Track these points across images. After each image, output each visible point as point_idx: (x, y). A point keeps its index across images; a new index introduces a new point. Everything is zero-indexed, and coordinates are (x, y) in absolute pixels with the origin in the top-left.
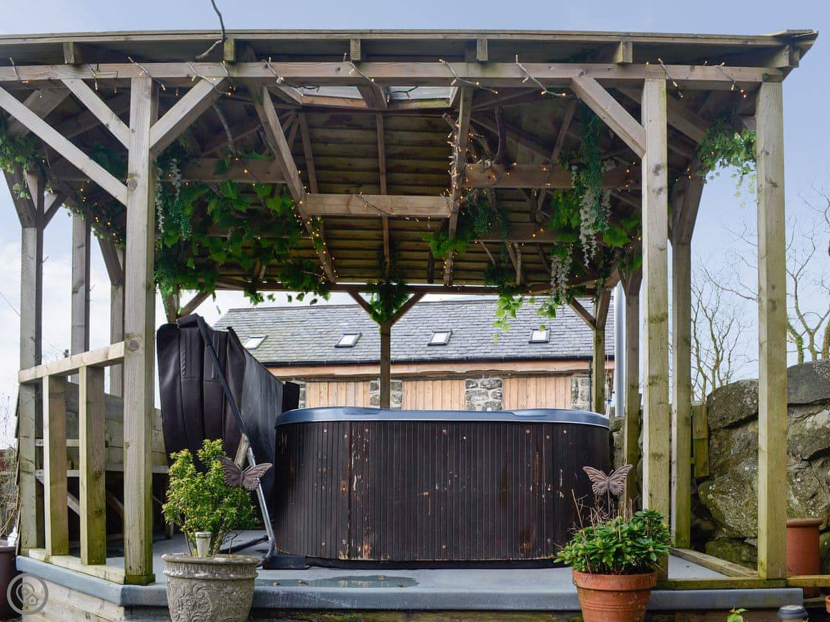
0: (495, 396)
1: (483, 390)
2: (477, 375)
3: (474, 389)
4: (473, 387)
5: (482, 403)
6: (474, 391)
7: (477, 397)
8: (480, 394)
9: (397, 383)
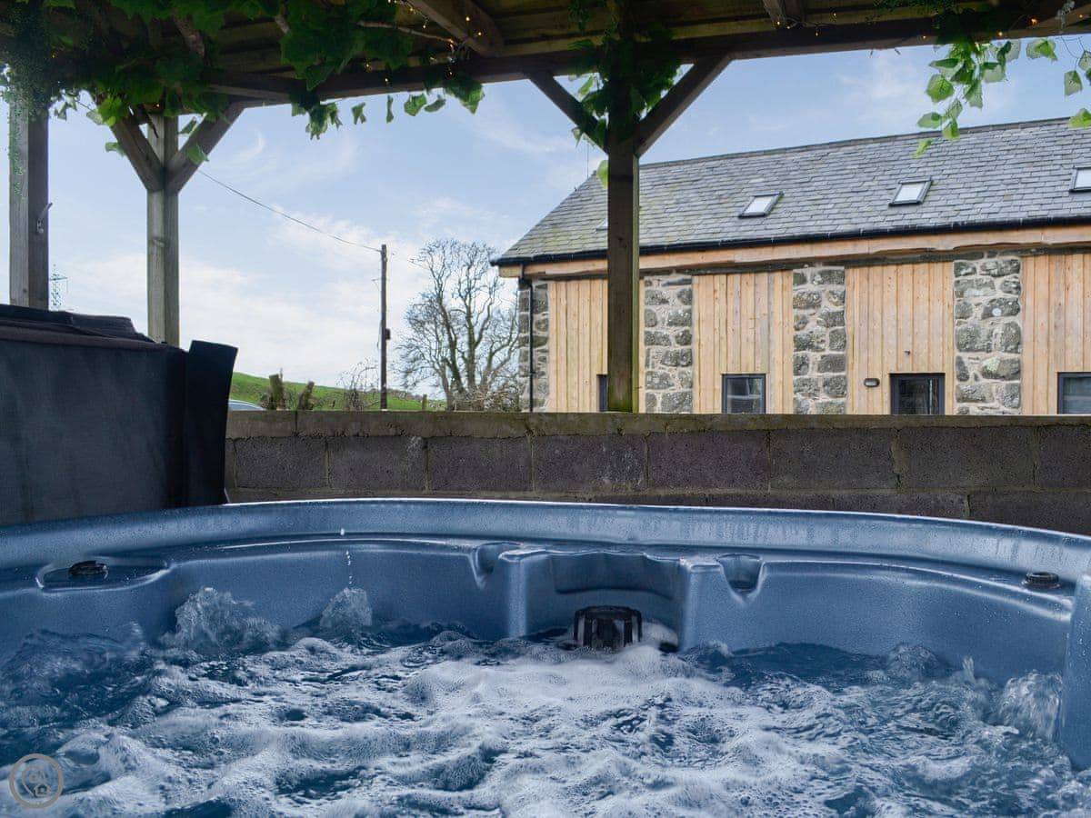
0: (1007, 289)
1: (987, 279)
2: (975, 252)
3: (969, 278)
4: (966, 274)
5: (985, 301)
6: (969, 281)
7: (975, 292)
8: (981, 286)
9: (837, 271)
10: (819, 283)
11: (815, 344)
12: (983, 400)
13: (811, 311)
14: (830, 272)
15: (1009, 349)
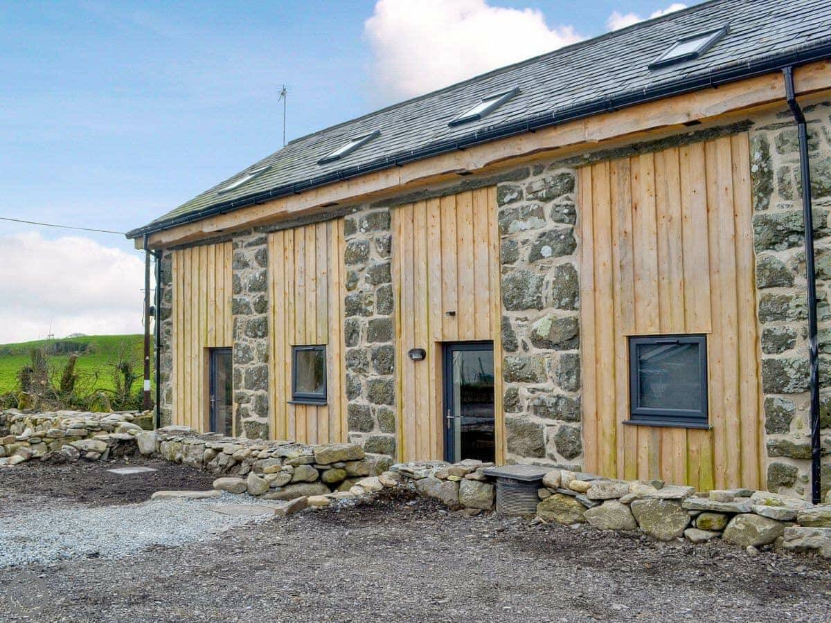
0: (558, 216)
1: (534, 205)
2: (515, 169)
3: (515, 205)
4: (511, 201)
5: (532, 236)
6: (515, 210)
7: (521, 224)
8: (527, 214)
9: (382, 213)
10: (367, 230)
11: (363, 307)
12: (533, 378)
13: (360, 266)
14: (376, 215)
15: (563, 303)
